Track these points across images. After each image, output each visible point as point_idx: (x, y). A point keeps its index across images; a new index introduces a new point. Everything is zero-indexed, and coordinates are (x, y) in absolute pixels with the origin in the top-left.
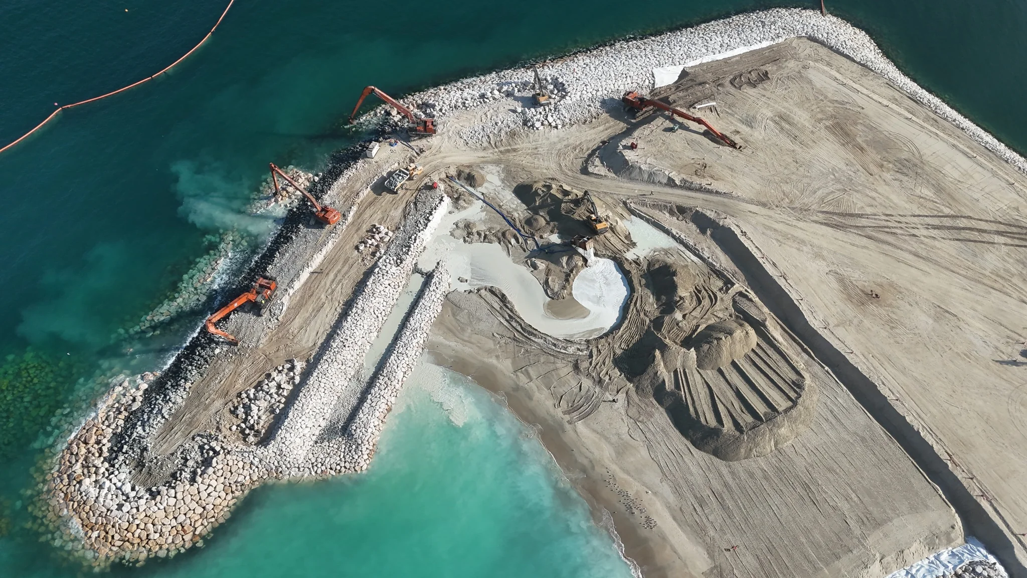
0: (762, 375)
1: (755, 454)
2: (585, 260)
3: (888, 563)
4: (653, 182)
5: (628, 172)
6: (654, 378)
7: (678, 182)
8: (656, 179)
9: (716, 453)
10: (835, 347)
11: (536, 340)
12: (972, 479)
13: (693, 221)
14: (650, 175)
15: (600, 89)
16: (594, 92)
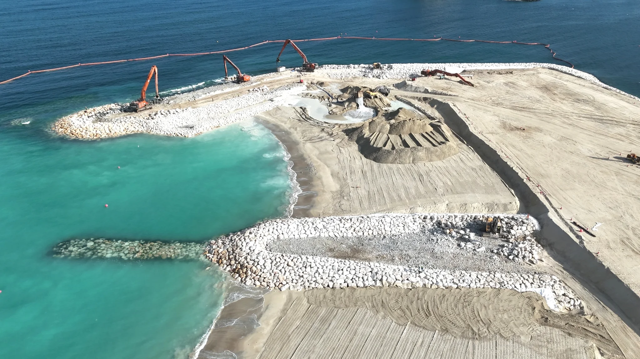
0: (424, 139)
1: (398, 162)
2: (358, 105)
3: (452, 207)
4: (417, 92)
5: (405, 88)
6: (360, 133)
7: (430, 91)
8: (418, 90)
9: (375, 160)
10: (480, 138)
11: (310, 121)
12: (538, 186)
13: (429, 104)
14: (416, 88)
15: (412, 69)
16: (408, 71)
